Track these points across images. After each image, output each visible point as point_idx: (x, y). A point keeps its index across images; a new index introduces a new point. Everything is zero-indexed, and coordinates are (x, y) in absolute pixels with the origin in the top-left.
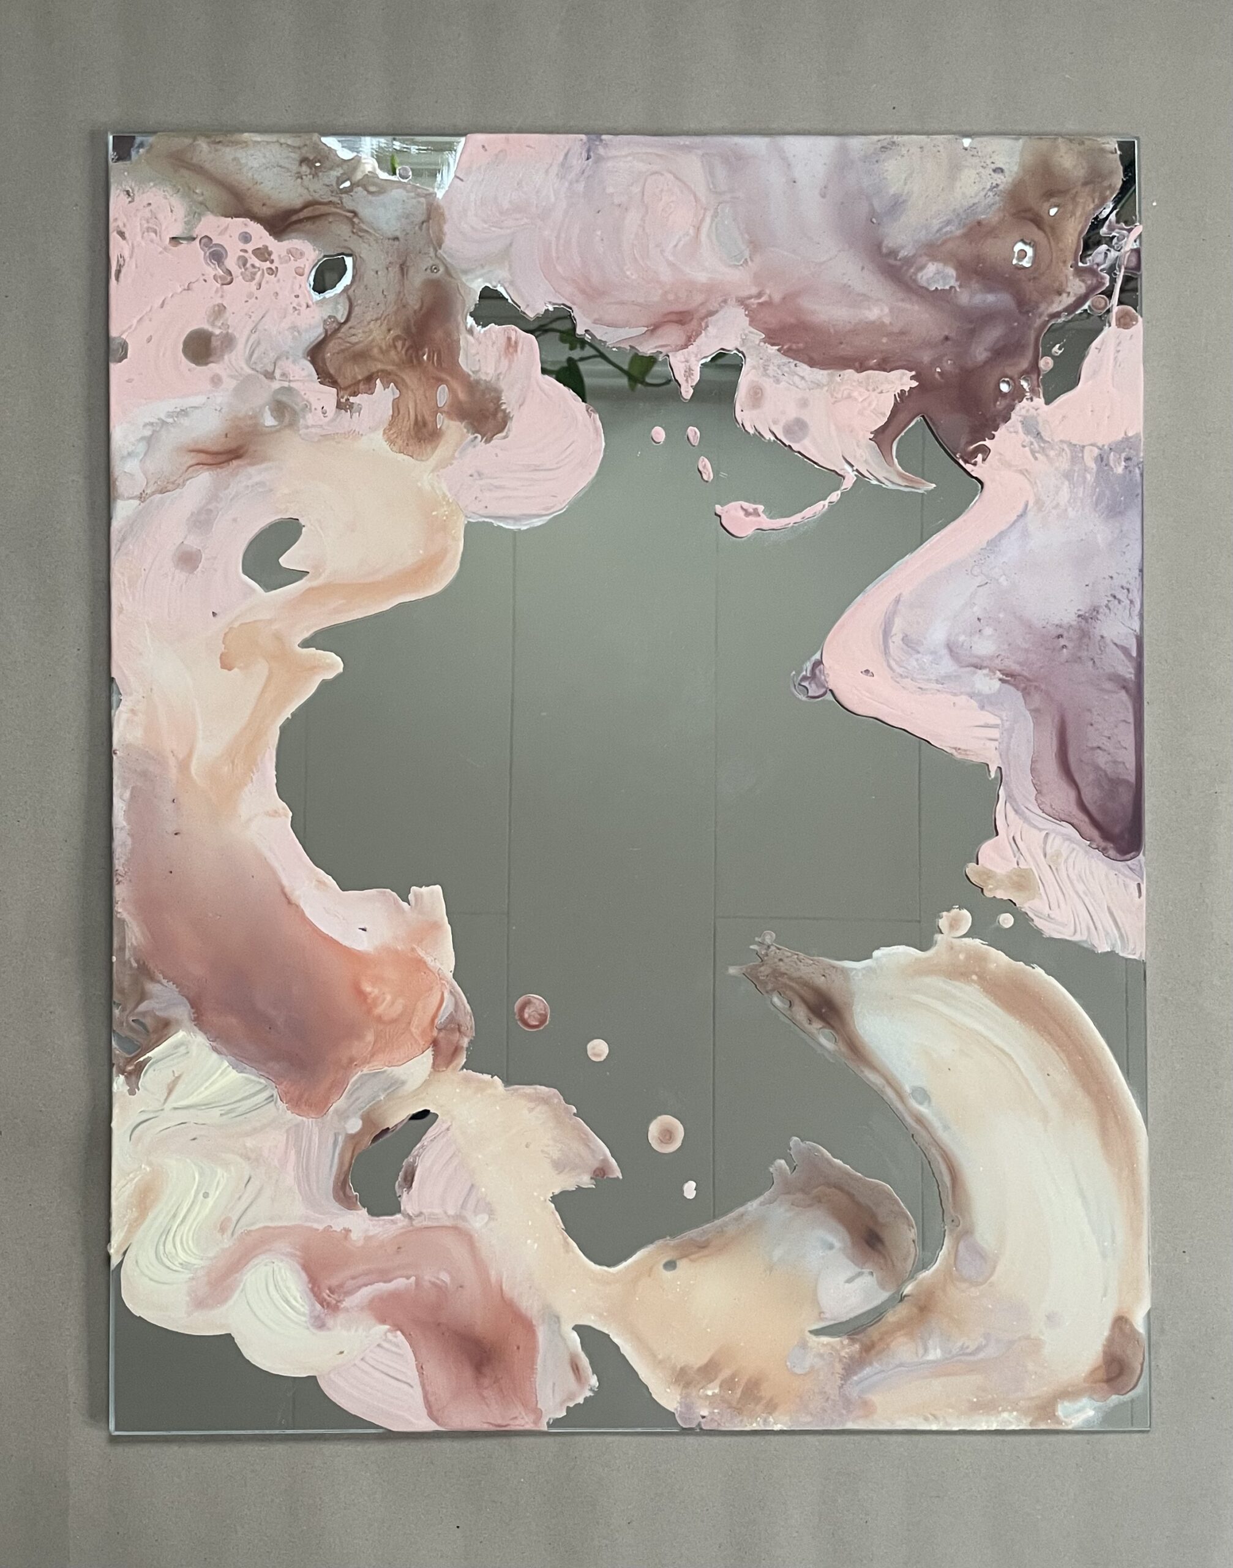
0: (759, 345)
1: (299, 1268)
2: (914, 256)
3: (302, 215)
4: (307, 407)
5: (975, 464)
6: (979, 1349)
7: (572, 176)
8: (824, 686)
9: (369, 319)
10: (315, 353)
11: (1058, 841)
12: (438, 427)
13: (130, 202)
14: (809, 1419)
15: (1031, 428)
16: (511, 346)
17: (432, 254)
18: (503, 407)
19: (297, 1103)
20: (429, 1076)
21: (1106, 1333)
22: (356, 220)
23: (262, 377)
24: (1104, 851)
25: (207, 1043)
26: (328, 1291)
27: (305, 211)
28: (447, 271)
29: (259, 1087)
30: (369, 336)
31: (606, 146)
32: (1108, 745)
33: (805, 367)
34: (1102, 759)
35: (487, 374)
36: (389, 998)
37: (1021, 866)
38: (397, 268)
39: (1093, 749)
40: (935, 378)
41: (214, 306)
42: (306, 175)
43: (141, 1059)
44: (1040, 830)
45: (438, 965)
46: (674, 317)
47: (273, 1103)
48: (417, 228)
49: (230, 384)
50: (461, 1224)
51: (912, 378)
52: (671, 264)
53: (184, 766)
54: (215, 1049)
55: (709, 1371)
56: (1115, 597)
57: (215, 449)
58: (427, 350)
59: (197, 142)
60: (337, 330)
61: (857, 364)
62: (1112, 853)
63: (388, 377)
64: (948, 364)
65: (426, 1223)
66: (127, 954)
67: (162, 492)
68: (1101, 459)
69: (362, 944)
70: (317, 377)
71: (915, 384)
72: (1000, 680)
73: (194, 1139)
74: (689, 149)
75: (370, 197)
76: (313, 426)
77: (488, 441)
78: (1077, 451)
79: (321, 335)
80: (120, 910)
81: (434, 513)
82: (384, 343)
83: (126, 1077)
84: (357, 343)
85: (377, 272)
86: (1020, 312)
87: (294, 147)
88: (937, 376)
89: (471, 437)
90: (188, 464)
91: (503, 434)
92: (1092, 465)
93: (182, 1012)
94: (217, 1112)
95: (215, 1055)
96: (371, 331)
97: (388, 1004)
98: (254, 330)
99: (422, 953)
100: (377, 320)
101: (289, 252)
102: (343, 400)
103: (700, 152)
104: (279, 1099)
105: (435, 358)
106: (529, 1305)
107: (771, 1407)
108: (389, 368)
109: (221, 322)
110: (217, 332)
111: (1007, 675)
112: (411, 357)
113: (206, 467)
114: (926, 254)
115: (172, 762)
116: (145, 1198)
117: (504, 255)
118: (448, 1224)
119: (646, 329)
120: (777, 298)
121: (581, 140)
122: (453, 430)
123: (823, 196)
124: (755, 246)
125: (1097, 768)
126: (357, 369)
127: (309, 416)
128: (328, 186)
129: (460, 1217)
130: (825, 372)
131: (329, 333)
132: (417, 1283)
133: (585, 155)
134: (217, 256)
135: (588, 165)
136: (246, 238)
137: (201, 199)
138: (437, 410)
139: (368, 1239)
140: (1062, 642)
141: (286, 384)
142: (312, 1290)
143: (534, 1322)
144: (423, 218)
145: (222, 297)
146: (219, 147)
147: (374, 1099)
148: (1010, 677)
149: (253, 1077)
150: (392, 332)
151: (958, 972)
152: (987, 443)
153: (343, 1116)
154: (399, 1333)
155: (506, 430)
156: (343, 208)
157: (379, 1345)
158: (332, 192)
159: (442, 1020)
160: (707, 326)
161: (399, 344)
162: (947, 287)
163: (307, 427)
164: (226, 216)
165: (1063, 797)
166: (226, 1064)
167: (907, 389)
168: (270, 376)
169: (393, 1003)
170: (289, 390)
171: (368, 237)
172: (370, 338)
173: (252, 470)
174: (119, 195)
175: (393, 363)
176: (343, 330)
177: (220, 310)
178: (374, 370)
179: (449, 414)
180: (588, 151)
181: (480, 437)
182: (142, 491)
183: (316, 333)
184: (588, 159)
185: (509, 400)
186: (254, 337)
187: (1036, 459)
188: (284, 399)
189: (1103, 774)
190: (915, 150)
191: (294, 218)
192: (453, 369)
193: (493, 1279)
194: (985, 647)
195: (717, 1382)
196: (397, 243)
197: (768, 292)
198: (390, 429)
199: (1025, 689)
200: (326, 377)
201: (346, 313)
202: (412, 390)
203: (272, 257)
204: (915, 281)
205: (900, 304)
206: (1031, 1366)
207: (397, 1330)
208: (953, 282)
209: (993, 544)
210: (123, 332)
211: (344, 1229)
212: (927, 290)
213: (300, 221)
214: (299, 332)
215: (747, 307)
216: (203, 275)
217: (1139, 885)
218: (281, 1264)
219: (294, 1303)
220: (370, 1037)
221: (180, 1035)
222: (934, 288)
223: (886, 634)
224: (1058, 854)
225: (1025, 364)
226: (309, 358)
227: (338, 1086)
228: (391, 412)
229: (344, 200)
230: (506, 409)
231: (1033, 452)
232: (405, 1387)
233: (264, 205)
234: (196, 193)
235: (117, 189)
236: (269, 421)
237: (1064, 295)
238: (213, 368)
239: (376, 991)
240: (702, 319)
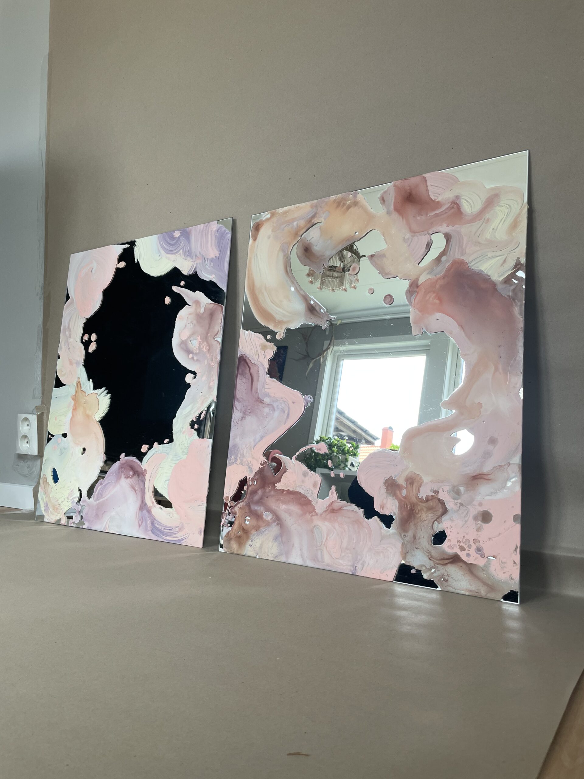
0: (313, 500)
1: (463, 212)
2: (273, 523)
3: (448, 561)
4: (449, 492)
5: (264, 461)
6: (285, 227)
7: (361, 562)
8: (304, 399)
9: (427, 521)
10: (445, 511)
11: (255, 359)
12: (406, 482)
13: (511, 575)
14: (326, 200)
15: (251, 470)
16: (382, 507)
17: (405, 541)
18: (386, 487)
19: (462, 263)
20: (420, 277)
21: (258, 236)
22: (430, 557)
23: (464, 504)
24: (246, 357)
25: (491, 278)
26: (455, 207)
27: (447, 562)
28: (401, 535)
29: (474, 266)
30: (427, 515)
31: (351, 570)
32: (243, 384)
33: (302, 493)
34: (244, 380)
35: (390, 499)
36: (431, 299)
37: (264, 351)
38: (417, 538)
39: (246, 383)
40: (271, 486)
41: (480, 532)
42: (446, 575)
43: (515, 269)
44: (259, 361)
45: (415, 311)
46: (335, 511)
47: (470, 262)
48: (410, 551)
49: (475, 503)
50: (413, 234)
51: (276, 487)
52: (335, 528)
53: (496, 369)
54: (489, 276)
55: (349, 207)
56: (237, 423)
57: (482, 480)
58: (408, 509)
59: (486, 594)
60: (438, 518)
61: (289, 492)
62: (245, 356)
63: (421, 501)
64: (267, 490)
65: (423, 233)
66: (519, 304)
67: (502, 466)
68: (236, 460)
69: (438, 315)
70: (445, 503)
71: (276, 485)
72: (263, 401)
73: (497, 246)
74: (327, 565)
75: (425, 564)
76: (447, 486)
77: (391, 476)
78: (241, 463)
79: (443, 517)
80: (521, 319)
81: (409, 454)
82: (422, 513)
83: (520, 263)
84: (432, 513)
85: (423, 537)
86: (250, 503)
87: (450, 586)
88: (270, 487)
89: (396, 478)
90: (491, 475)
91: (386, 479)
92: (238, 459)
93: (500, 287)
94: (488, 256)
95: (489, 274)
96: (426, 517)
97: (431, 297)
98: (466, 521)
99: (420, 314)
100: (424, 521)
101: (453, 548)
102: (436, 494)
103: (324, 563)
104: (468, 263)
105: (406, 505)
106: (395, 215)
107: (334, 201)
108: (421, 504)
109: (478, 526)
110: (479, 522)
111: (262, 402)
112: (414, 507)
113: (485, 474)
114: (270, 523)
115: (501, 370)
116: (515, 225)
117: (383, 538)
118: (417, 234)
119: (343, 509)
120: (307, 514)
121: (358, 573)
122: (401, 481)
123: (293, 544)
124: (312, 532)
125: (245, 378)
126: (431, 504)
127: (448, 489)
128: (439, 570)
129: (413, 236)
130: (297, 490)
131: (440, 518)
132: (427, 215)
133: (357, 568)
134: (479, 550)
135: (356, 564)
136: (468, 555)
137: (484, 572)
138: (406, 488)
139: (441, 225)
140: (249, 411)
141: (456, 501)
142: (459, 206)
143: (394, 210)
144: (408, 554)
145: (477, 535)
146: (477, 591)
147: (437, 268)
148: (261, 402)
149: (476, 269)
150: (419, 516)
151: (281, 322)
152: (261, 466)
153: (447, 261)
154: (433, 199)
155: (385, 480)
156: (434, 562)
157: (439, 195)
158: (437, 568)
159: (415, 294)
160: (327, 507)
161: (417, 511)
162: (266, 512)
163: (449, 485)
164: (475, 564)
165: (253, 370)
166: (485, 272)
167: (278, 483)
168: (461, 505)
169: (430, 297)
170: (455, 499)
171: (426, 550)
172: (426, 515)
173: (469, 472)
174: (515, 578)
175: (419, 505)
176: (435, 518)
177: (478, 530)
178: (426, 503)
179: (402, 486)
180: (356, 569)
181: (393, 478)
182: (509, 466)
183: (445, 518)
184: (356, 567)
185: (383, 490)
186: (466, 519)
187: (250, 461)
188: (457, 496)
189: (245, 377)
190: (270, 555)
191: (450, 560)
192: (400, 501)
193: (405, 220)
194: (266, 410)
195: (347, 205)
196: (416, 547)
197: (310, 517)
198: (421, 483)
199: (259, 399)
200: (442, 503)
201: (434, 524)
202: (414, 495)
203: (459, 547)
204: (273, 515)
205: (277, 509)
206: (275, 225)
207: (434, 200)
208: (264, 514)
209: (262, 438)
210: (514, 526)
211: (448, 227)
212: (270, 512)
213: (449, 559)
214: (451, 519)
215: (316, 512)
216: (484, 543)
217: (240, 348)
218: (469, 212)
219: (466, 202)
220: (438, 286)
221: (501, 279)
222: (269, 512)
223: (288, 414)
224: (256, 355)
225: (250, 488)
226: (447, 510)
227: (448, 270)
228: (421, 488)
229: (433, 564)
230: (385, 487)
231: (251, 463)
232: (432, 184)
233: (461, 567)
234: (486, 575)
235: (516, 581)
236: (462, 489)
237: (239, 507)
238: (482, 509)
239: (435, 301)
240: (328, 510)
